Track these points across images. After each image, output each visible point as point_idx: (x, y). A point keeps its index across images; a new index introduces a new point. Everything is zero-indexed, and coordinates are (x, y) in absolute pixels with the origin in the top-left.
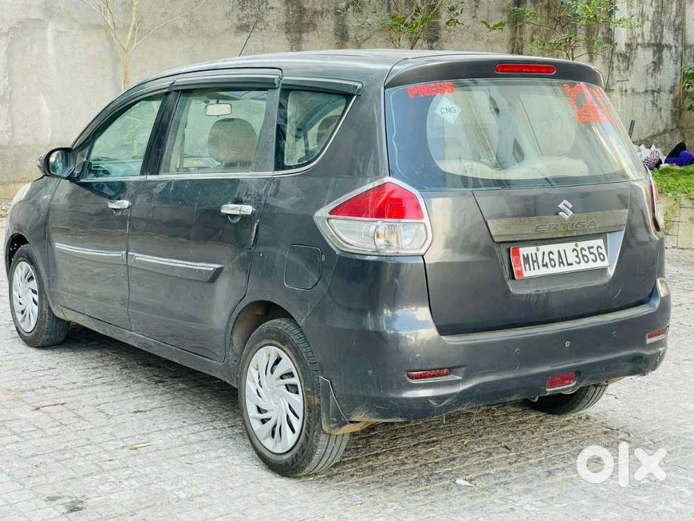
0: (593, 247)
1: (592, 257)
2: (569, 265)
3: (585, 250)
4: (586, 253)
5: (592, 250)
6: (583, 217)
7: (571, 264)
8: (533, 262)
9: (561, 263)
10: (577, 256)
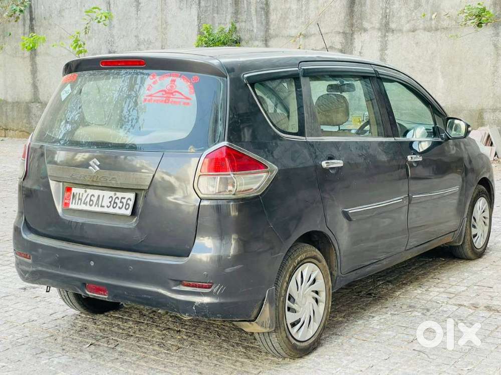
0: (124, 198)
1: (120, 205)
2: (101, 206)
3: (118, 199)
4: (118, 201)
5: (123, 200)
6: (106, 173)
7: (103, 207)
8: (79, 199)
9: (97, 204)
10: (110, 202)
